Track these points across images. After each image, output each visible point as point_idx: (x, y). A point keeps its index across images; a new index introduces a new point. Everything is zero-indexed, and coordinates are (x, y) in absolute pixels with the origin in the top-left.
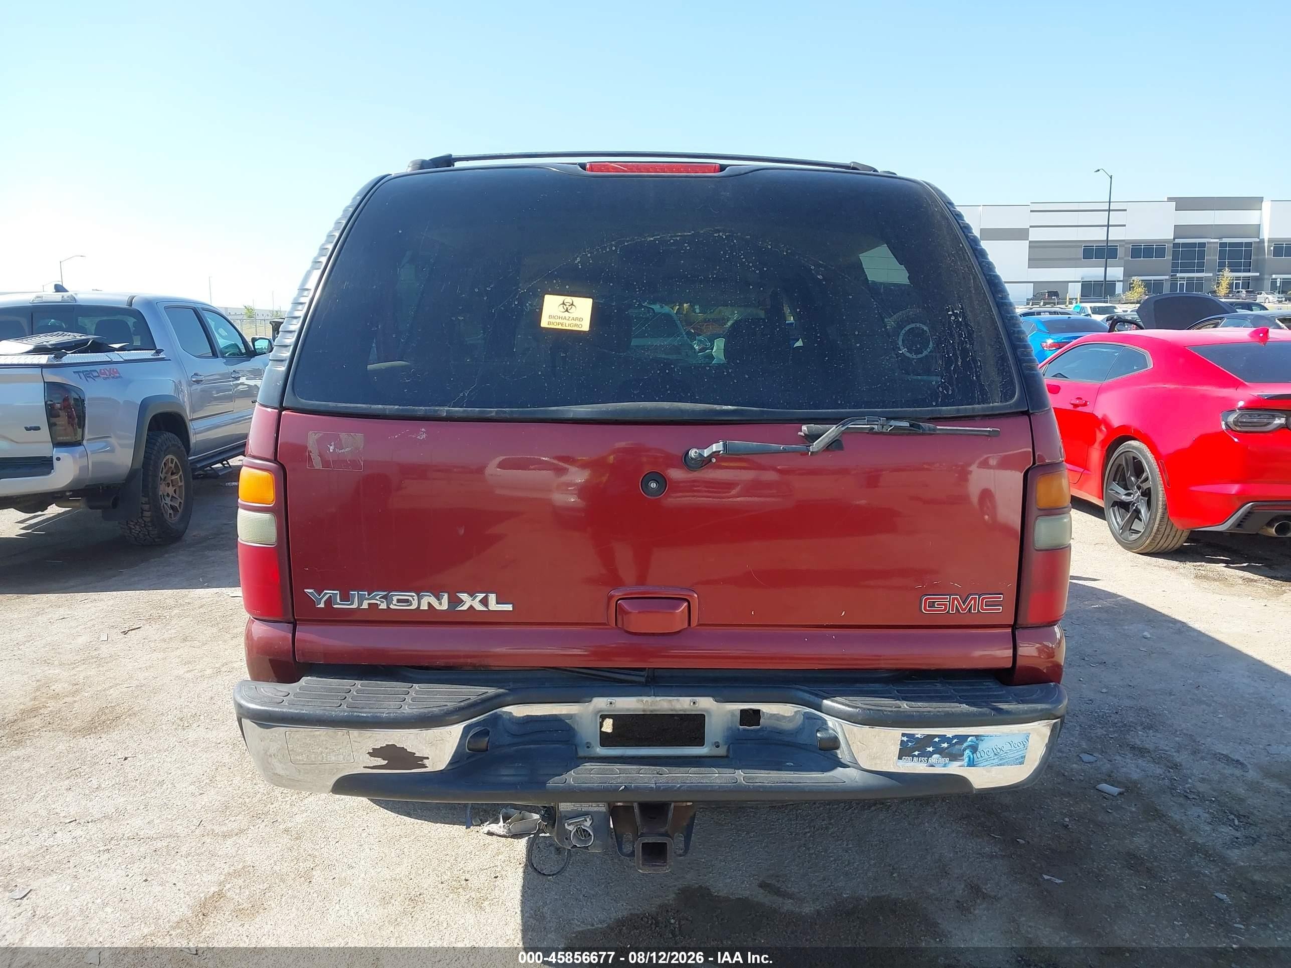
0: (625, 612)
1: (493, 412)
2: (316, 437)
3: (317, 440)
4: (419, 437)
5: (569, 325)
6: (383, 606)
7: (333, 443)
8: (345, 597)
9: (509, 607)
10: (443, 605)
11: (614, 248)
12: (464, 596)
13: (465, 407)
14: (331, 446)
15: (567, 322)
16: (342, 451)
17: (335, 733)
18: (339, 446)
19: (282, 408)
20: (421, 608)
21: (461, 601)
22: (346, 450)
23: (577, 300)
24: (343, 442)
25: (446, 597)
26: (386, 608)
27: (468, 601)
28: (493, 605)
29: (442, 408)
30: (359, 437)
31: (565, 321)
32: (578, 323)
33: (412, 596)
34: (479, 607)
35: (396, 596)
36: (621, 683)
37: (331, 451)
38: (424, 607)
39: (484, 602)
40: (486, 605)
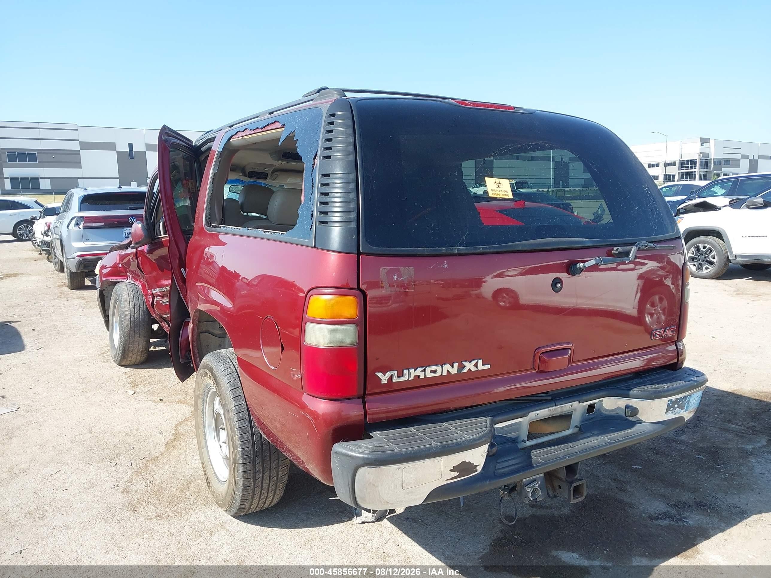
0: (544, 362)
1: (481, 249)
2: (386, 271)
3: (386, 273)
4: (444, 267)
5: (503, 195)
6: (422, 376)
7: (396, 274)
8: (401, 375)
9: (488, 367)
10: (454, 371)
11: (506, 151)
12: (466, 363)
13: (465, 246)
14: (395, 276)
15: (502, 193)
16: (402, 279)
17: (434, 461)
18: (400, 276)
19: (359, 254)
20: (443, 374)
21: (465, 366)
22: (404, 278)
23: (502, 181)
24: (402, 273)
25: (456, 365)
26: (424, 377)
27: (469, 366)
28: (481, 367)
29: (454, 248)
30: (411, 270)
31: (499, 193)
32: (505, 193)
33: (439, 368)
34: (474, 369)
35: (429, 369)
36: (538, 402)
37: (395, 279)
38: (445, 373)
39: (476, 365)
40: (477, 367)
